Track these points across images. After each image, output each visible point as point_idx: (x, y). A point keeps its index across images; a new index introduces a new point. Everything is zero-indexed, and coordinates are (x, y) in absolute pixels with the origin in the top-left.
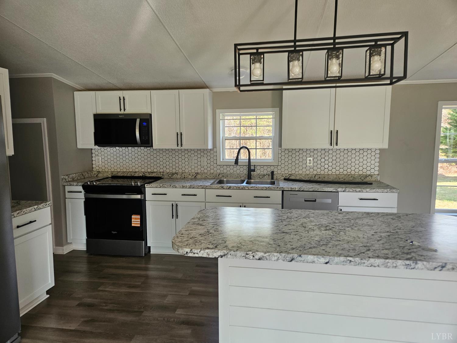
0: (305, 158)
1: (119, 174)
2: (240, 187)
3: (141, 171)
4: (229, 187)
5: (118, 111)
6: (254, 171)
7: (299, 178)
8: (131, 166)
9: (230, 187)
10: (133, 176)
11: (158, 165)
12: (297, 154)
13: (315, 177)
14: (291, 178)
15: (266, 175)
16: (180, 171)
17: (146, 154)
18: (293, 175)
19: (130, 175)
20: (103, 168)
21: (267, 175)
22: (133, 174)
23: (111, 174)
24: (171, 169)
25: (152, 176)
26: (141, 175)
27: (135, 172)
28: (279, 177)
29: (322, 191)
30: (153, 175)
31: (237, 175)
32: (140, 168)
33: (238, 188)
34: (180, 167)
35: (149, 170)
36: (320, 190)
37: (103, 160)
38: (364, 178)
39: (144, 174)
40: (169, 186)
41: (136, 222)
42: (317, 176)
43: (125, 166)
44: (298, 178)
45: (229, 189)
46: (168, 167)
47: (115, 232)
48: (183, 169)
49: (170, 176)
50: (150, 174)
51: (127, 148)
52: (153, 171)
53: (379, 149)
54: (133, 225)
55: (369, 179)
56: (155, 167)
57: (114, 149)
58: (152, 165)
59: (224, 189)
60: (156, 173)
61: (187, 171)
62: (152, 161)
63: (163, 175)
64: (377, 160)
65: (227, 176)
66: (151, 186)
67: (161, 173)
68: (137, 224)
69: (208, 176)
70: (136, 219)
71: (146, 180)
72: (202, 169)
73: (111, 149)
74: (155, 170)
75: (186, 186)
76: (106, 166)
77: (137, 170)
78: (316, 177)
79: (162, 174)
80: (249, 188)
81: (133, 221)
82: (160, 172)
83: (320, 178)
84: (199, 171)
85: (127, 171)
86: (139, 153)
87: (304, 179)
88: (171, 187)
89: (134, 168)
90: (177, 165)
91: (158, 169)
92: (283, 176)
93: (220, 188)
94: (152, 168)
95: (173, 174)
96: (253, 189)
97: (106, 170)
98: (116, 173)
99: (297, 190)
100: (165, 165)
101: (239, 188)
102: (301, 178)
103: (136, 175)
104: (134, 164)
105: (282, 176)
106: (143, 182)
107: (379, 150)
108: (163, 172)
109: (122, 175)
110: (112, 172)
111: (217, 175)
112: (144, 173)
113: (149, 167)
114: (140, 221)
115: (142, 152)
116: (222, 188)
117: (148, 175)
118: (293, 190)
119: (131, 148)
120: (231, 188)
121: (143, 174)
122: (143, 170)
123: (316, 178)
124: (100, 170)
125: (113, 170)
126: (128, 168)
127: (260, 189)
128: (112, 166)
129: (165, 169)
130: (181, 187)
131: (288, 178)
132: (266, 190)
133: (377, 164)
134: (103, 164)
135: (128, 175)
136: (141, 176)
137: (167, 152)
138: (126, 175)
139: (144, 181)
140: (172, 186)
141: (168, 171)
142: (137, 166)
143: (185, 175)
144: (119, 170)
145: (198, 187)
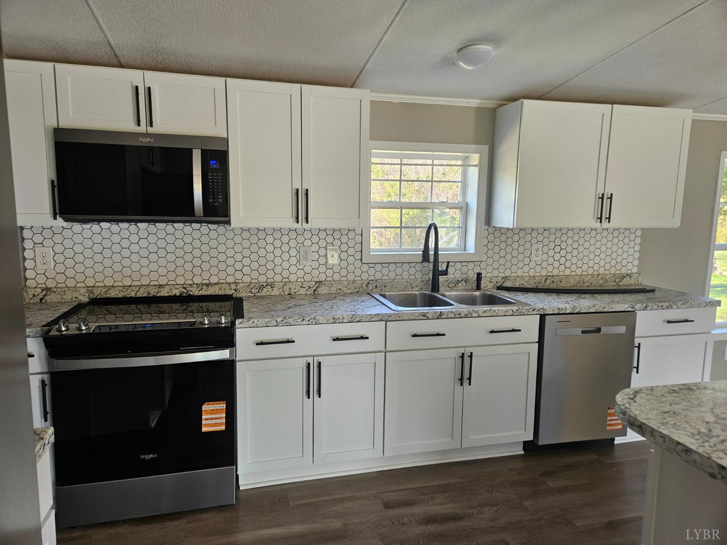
0: (528, 245)
1: (113, 294)
2: (462, 313)
3: (174, 283)
4: (439, 313)
5: (129, 125)
6: (445, 273)
7: (519, 284)
8: (145, 271)
9: (441, 314)
10: (154, 297)
11: (222, 266)
12: (516, 238)
13: (545, 281)
14: (505, 285)
15: (462, 280)
16: (278, 278)
17: (188, 239)
18: (509, 280)
19: (145, 295)
20: (61, 278)
21: (463, 282)
22: (153, 292)
23: (87, 295)
24: (255, 275)
25: (209, 293)
26: (176, 292)
27: (161, 286)
28: (485, 283)
29: (611, 310)
30: (211, 291)
31: (405, 284)
32: (171, 276)
33: (457, 316)
34: (278, 270)
35: (198, 280)
36: (606, 310)
37: (60, 258)
38: (619, 280)
39: (185, 291)
40: (301, 320)
41: (214, 421)
42: (550, 279)
43: (127, 272)
44: (517, 285)
45: (438, 318)
46: (246, 270)
47: (151, 456)
48: (286, 274)
49: (253, 291)
50: (201, 289)
51: (136, 225)
52: (208, 282)
53: (641, 229)
54: (204, 429)
55: (627, 280)
56: (214, 271)
57: (95, 227)
58: (206, 266)
59: (428, 319)
60: (217, 287)
61: (293, 278)
62: (206, 257)
63: (235, 290)
64: (638, 248)
65: (385, 286)
66: (253, 322)
67: (232, 285)
68: (216, 425)
69: (343, 289)
70: (213, 412)
71: (191, 304)
72: (330, 273)
73: (85, 226)
74: (214, 280)
75: (343, 318)
76: (70, 273)
77: (163, 281)
78: (548, 282)
79: (233, 287)
80: (480, 314)
81: (206, 419)
82: (229, 284)
83: (553, 282)
84: (322, 278)
85: (135, 283)
86: (170, 239)
87: (527, 286)
88: (304, 322)
89: (154, 276)
90: (270, 265)
91: (223, 275)
92: (492, 281)
93: (418, 318)
94: (206, 275)
95: (262, 287)
96: (487, 315)
97: (71, 283)
98: (105, 290)
99: (568, 312)
100: (239, 266)
101: (460, 314)
102: (522, 284)
103: (164, 293)
104: (154, 267)
105: (490, 282)
106: (182, 308)
107: (641, 231)
108: (236, 283)
109: (121, 295)
110: (90, 289)
111: (364, 285)
112: (185, 288)
113: (197, 271)
114: (224, 415)
115: (179, 234)
116: (423, 318)
117: (195, 292)
118: (561, 312)
119: (146, 224)
120: (443, 317)
121: (182, 289)
122: (180, 281)
123: (548, 284)
124: (51, 284)
125: (90, 282)
126: (136, 276)
127: (501, 314)
128: (89, 272)
129: (239, 275)
130: (330, 321)
131: (501, 285)
132: (512, 315)
133: (637, 255)
134: (60, 268)
135: (139, 295)
136: (178, 294)
137: (246, 235)
138: (133, 295)
139: (185, 307)
140: (307, 319)
141: (247, 279)
142: (162, 271)
143: (290, 289)
144: (109, 282)
145: (369, 317)
